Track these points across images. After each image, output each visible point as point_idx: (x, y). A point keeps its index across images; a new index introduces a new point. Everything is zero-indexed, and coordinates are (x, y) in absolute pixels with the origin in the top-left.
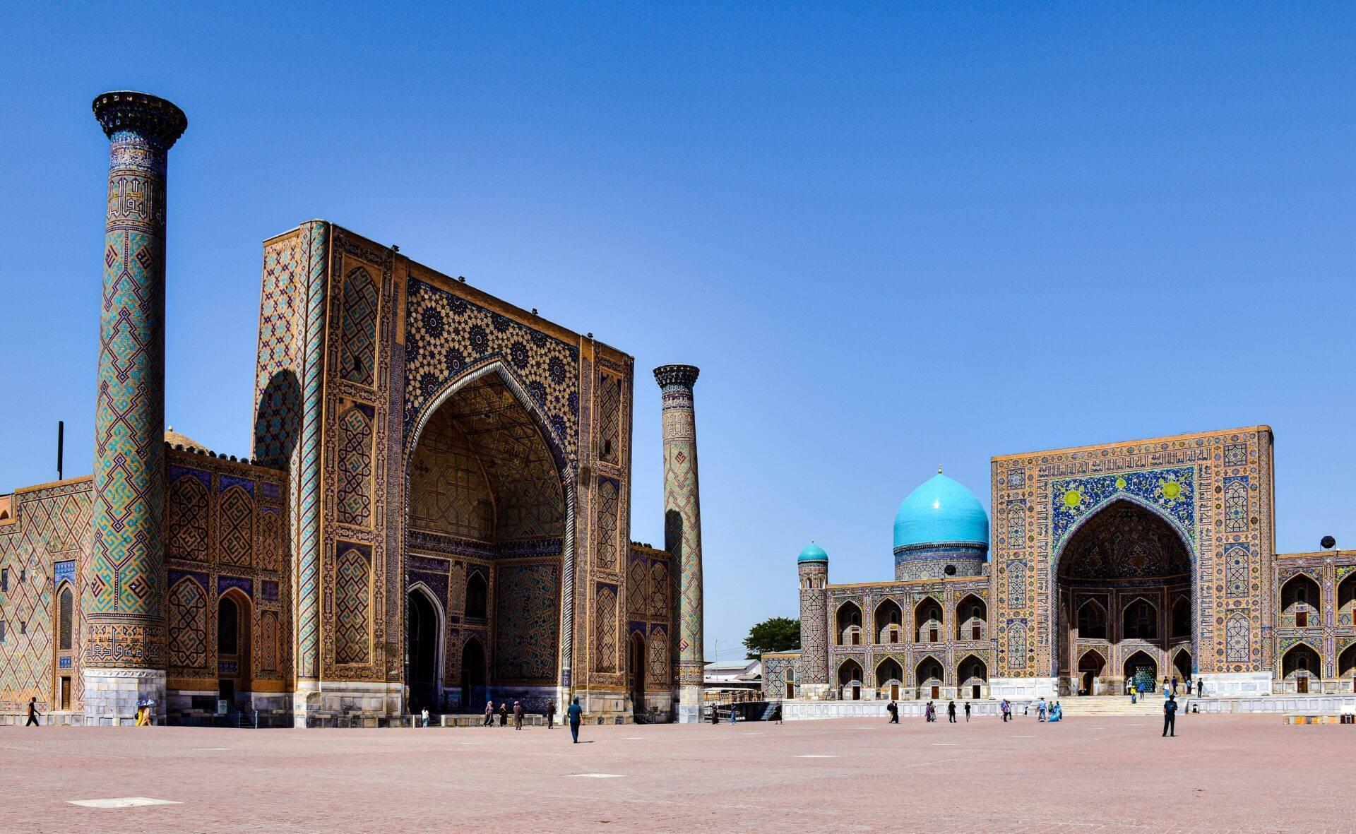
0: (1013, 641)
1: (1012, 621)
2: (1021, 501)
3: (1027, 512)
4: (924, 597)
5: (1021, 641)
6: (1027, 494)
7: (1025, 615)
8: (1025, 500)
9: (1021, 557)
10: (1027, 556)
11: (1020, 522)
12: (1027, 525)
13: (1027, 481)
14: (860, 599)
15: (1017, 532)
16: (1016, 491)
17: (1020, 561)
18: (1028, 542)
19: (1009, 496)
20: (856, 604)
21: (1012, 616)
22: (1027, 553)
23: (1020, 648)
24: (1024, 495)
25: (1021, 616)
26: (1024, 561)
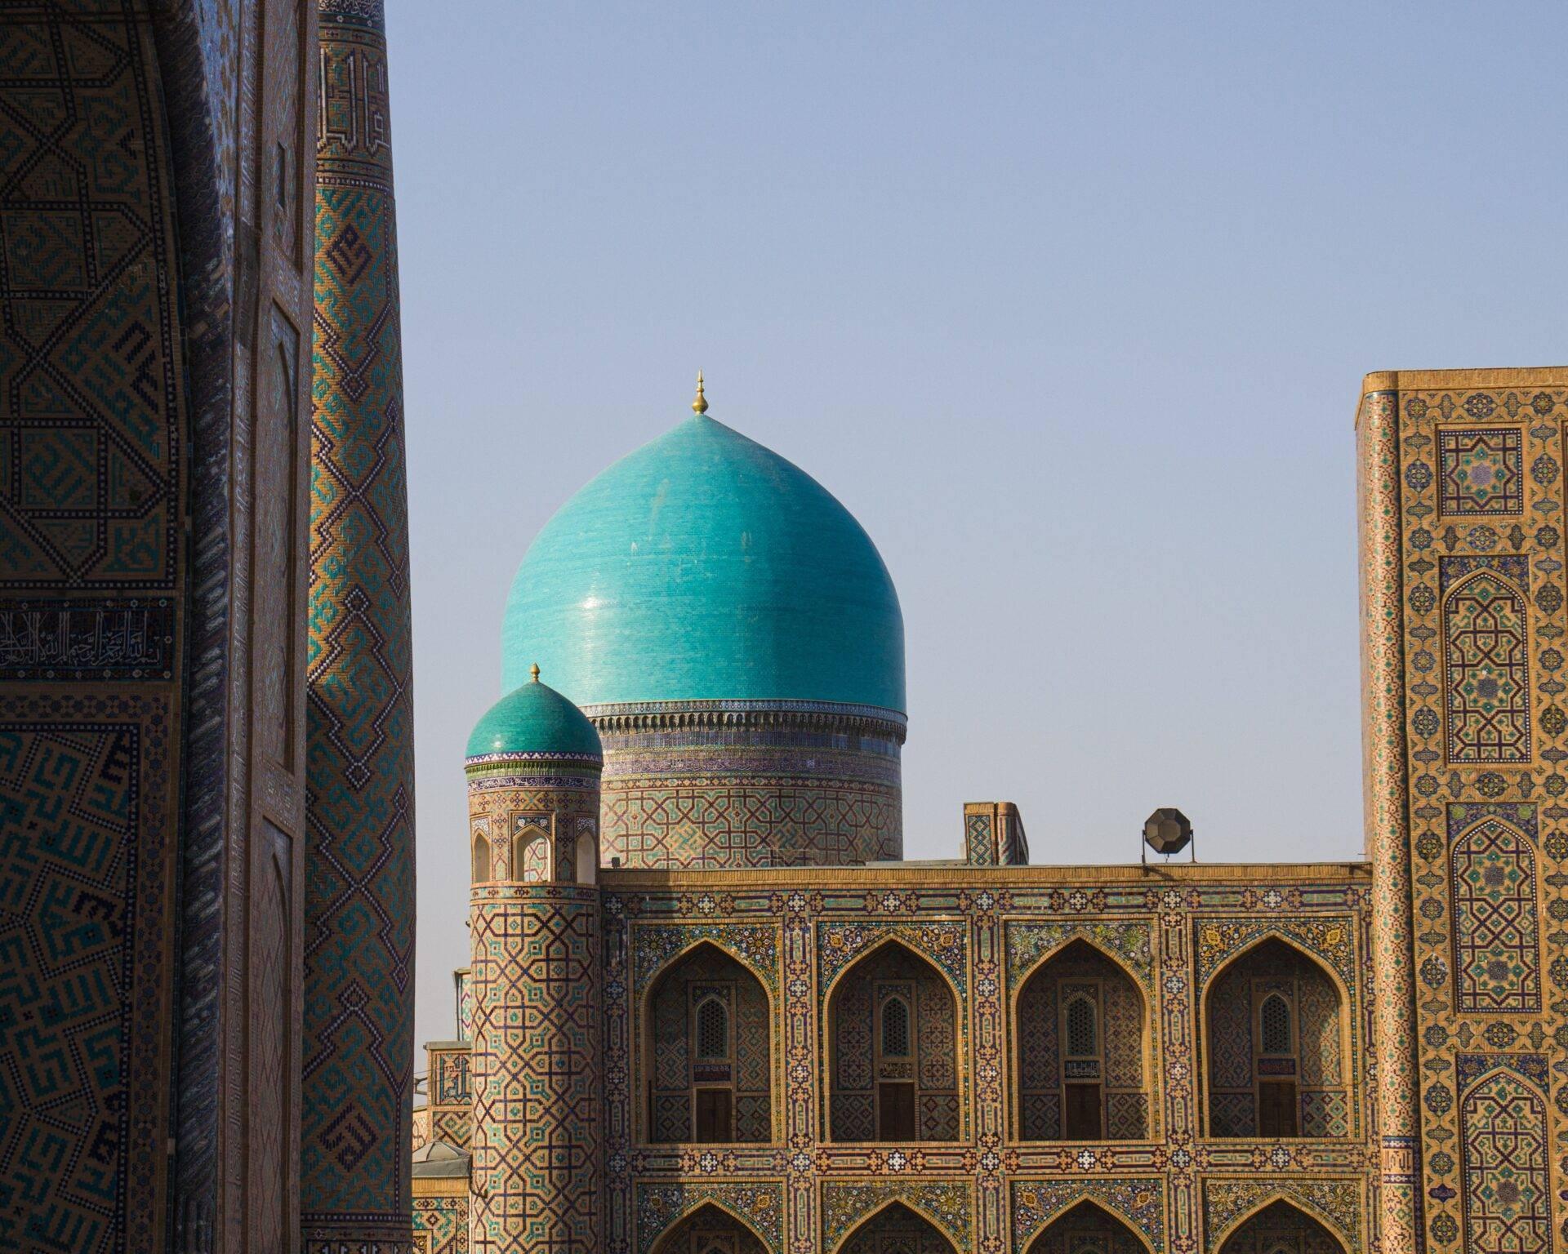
0: (1487, 1149)
1: (1482, 1063)
2: (1505, 562)
3: (1533, 611)
4: (1055, 942)
5: (1523, 1153)
6: (1530, 533)
7: (1537, 1038)
8: (1521, 560)
9: (1512, 794)
10: (1538, 790)
11: (1503, 650)
12: (1534, 666)
13: (1529, 484)
14: (760, 941)
15: (1488, 687)
16: (1483, 520)
17: (1509, 810)
18: (1537, 731)
19: (1450, 536)
20: (743, 959)
21: (1478, 1044)
22: (1539, 780)
23: (1522, 1181)
24: (1516, 538)
25: (1522, 1044)
26: (1525, 813)
